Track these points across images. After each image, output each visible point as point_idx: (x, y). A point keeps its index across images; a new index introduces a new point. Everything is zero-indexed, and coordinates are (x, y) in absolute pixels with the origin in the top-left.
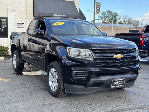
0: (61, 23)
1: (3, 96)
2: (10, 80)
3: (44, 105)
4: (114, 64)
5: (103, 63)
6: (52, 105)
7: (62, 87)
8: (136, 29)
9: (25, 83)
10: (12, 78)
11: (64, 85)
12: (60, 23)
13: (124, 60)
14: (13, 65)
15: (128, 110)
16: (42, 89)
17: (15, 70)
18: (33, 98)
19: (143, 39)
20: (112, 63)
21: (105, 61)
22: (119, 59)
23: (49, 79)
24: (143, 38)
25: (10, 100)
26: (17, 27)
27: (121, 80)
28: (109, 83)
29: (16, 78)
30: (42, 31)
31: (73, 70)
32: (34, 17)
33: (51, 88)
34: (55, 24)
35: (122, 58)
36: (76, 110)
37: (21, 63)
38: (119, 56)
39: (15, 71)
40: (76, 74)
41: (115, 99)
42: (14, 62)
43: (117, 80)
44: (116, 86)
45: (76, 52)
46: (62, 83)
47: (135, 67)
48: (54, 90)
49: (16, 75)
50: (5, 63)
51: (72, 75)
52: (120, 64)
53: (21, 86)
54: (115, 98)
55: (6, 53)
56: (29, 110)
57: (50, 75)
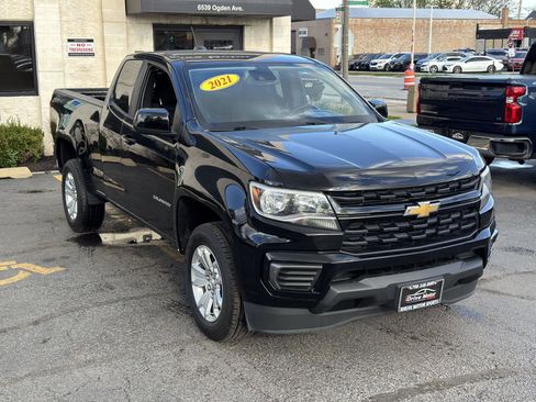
0: (227, 80)
1: (45, 342)
2: (58, 269)
3: (181, 372)
4: (405, 235)
5: (371, 233)
6: (207, 372)
7: (237, 312)
8: (499, 27)
9: (111, 280)
10: (67, 261)
11: (242, 307)
12: (222, 82)
13: (439, 219)
14: (66, 208)
15: (452, 385)
16: (168, 308)
17: (74, 226)
18: (143, 346)
19: (515, 100)
20: (401, 230)
21: (376, 227)
22: (424, 219)
23: (193, 280)
24: (516, 96)
25: (67, 354)
26: (70, 55)
27: (429, 284)
28: (390, 297)
29: (79, 258)
30: (164, 115)
31: (272, 261)
32: (127, 14)
33: (201, 310)
34: (206, 86)
35: (432, 215)
36: (283, 390)
37: (93, 206)
38: (423, 209)
39: (75, 231)
40: (282, 272)
41: (411, 343)
42: (69, 199)
43: (416, 287)
44: (415, 307)
45: (279, 199)
46: (237, 300)
47: (477, 239)
48: (210, 319)
49: (78, 249)
50: (35, 192)
51: (268, 278)
52: (428, 232)
53: (101, 297)
54: (413, 338)
55: (35, 152)
56: (132, 396)
57: (195, 265)
